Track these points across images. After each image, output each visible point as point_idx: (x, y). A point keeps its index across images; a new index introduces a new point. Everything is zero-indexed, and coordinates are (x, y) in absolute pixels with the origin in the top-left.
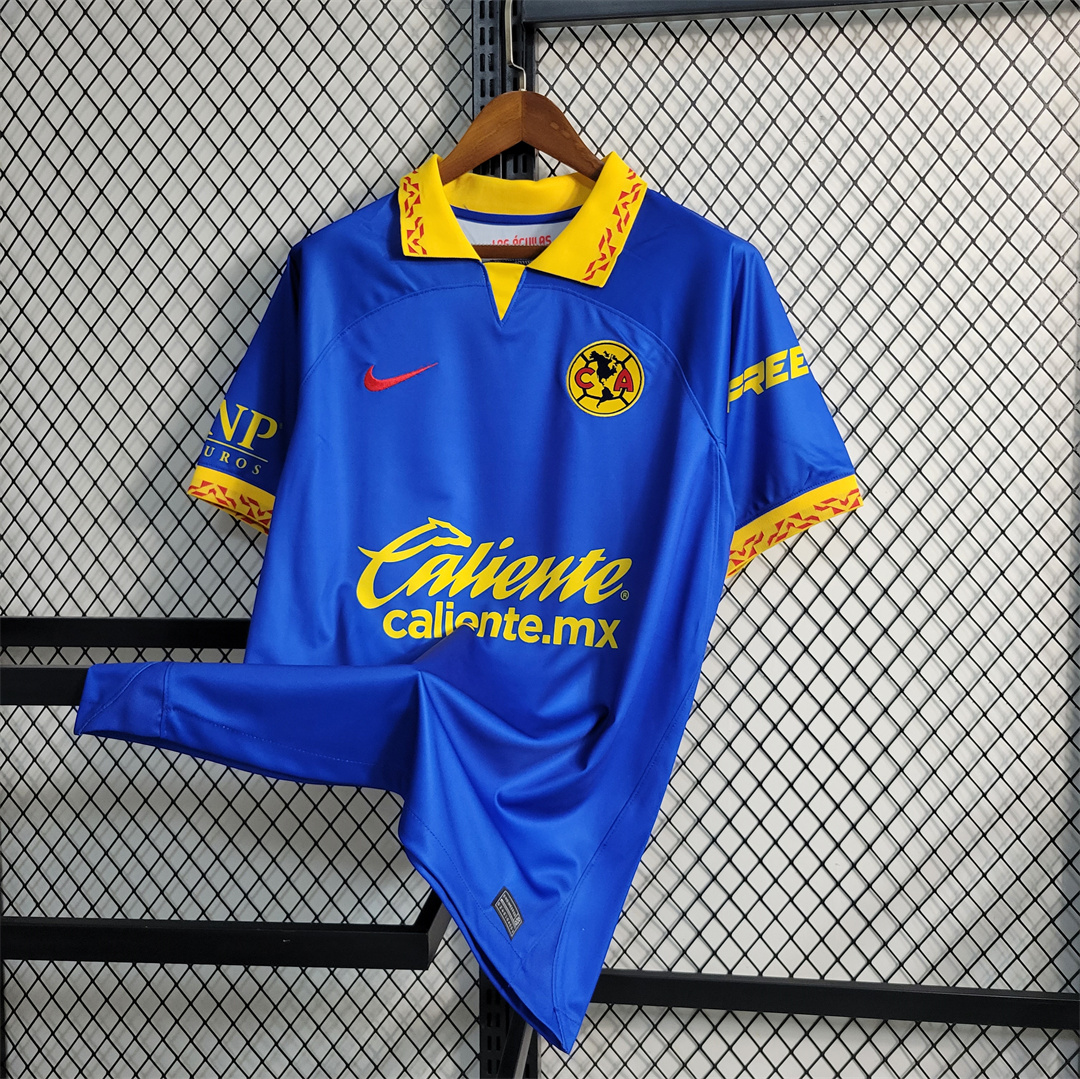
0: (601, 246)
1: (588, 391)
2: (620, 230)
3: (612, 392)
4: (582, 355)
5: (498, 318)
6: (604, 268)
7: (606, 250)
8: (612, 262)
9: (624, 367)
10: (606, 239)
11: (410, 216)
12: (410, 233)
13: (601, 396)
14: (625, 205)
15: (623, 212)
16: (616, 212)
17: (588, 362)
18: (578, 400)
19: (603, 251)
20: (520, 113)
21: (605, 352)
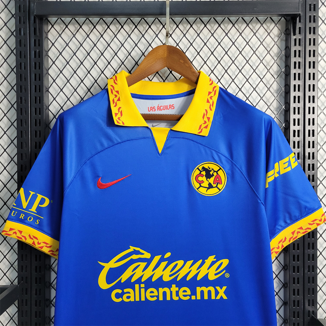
0: (203, 117)
1: (202, 185)
2: (211, 110)
3: (213, 185)
4: (198, 168)
5: (158, 153)
6: (206, 127)
7: (206, 119)
8: (210, 124)
9: (217, 173)
10: (205, 114)
11: (115, 106)
12: (116, 114)
13: (208, 186)
14: (211, 98)
15: (211, 101)
16: (208, 101)
17: (201, 172)
18: (198, 189)
19: (204, 120)
20: (166, 55)
21: (208, 167)
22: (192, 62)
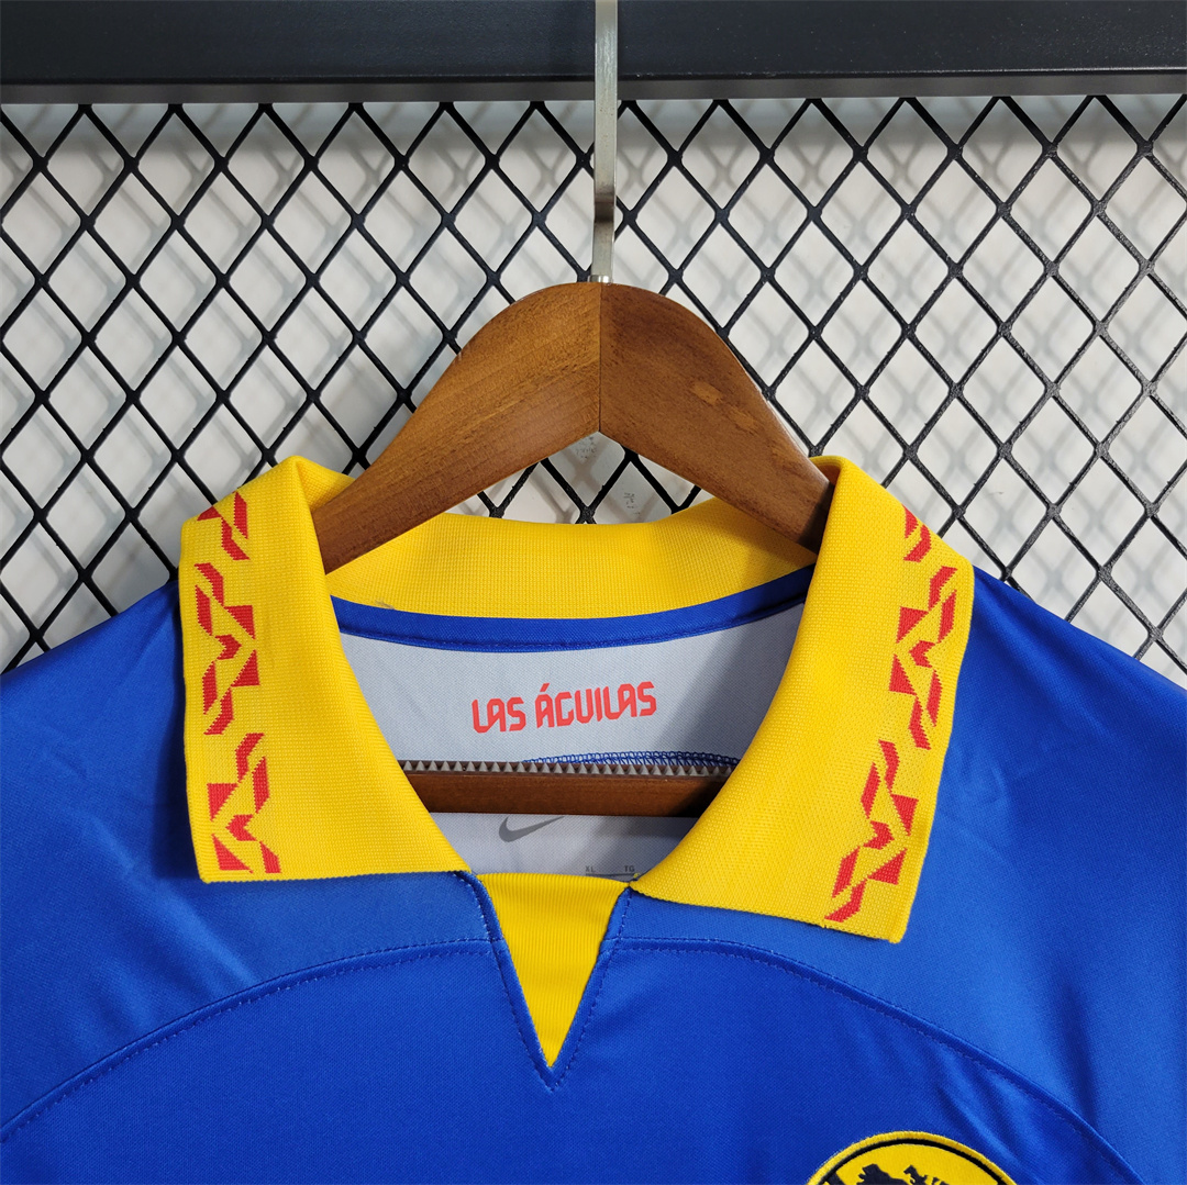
0: (868, 799)
2: (921, 741)
4: (831, 1178)
5: (538, 1061)
6: (889, 873)
7: (885, 811)
8: (915, 848)
10: (882, 774)
11: (218, 727)
12: (219, 794)
14: (920, 653)
15: (920, 679)
16: (900, 682)
19: (877, 815)
20: (595, 348)
21: (911, 1170)
22: (770, 392)
